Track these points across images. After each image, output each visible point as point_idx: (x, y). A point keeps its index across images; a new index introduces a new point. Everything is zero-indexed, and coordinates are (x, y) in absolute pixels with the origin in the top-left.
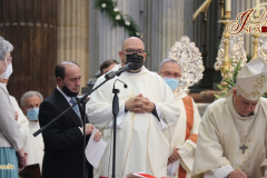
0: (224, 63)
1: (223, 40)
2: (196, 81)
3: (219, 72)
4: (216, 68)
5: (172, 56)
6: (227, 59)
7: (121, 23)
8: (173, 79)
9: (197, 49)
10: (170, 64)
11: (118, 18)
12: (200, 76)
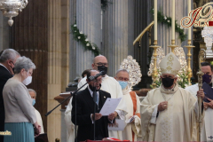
0: (153, 72)
1: (153, 58)
2: (137, 83)
3: (151, 77)
4: (149, 75)
5: (121, 68)
6: (155, 69)
7: (90, 48)
8: (124, 82)
9: (137, 64)
10: (122, 73)
11: (88, 45)
12: (139, 80)
